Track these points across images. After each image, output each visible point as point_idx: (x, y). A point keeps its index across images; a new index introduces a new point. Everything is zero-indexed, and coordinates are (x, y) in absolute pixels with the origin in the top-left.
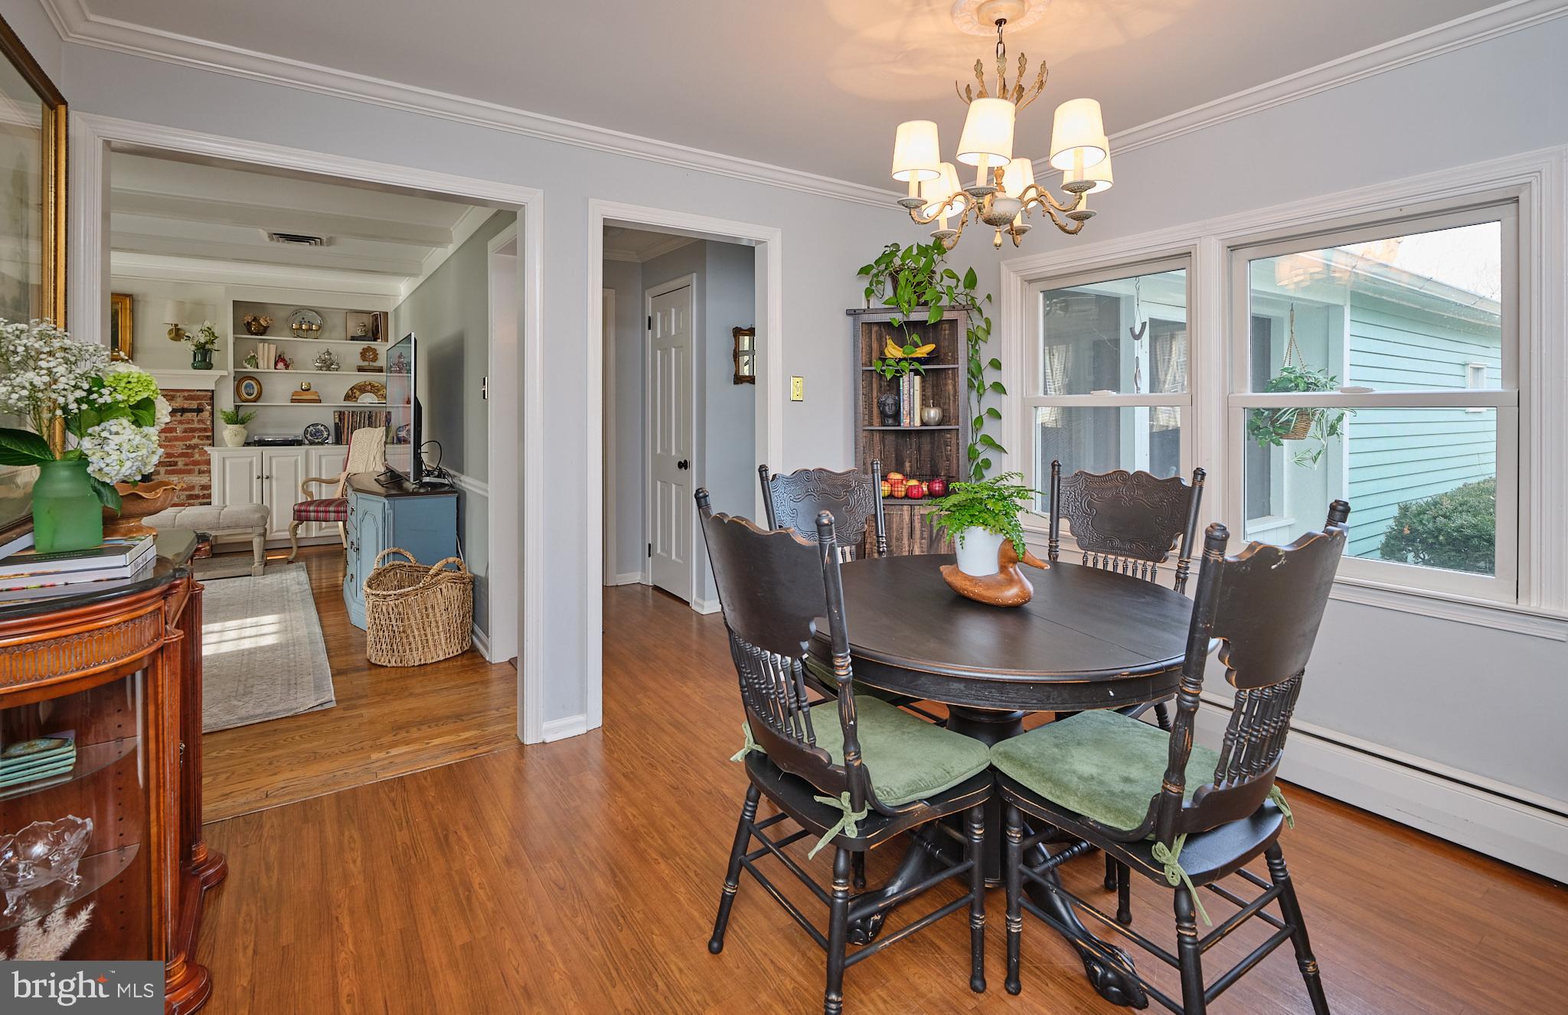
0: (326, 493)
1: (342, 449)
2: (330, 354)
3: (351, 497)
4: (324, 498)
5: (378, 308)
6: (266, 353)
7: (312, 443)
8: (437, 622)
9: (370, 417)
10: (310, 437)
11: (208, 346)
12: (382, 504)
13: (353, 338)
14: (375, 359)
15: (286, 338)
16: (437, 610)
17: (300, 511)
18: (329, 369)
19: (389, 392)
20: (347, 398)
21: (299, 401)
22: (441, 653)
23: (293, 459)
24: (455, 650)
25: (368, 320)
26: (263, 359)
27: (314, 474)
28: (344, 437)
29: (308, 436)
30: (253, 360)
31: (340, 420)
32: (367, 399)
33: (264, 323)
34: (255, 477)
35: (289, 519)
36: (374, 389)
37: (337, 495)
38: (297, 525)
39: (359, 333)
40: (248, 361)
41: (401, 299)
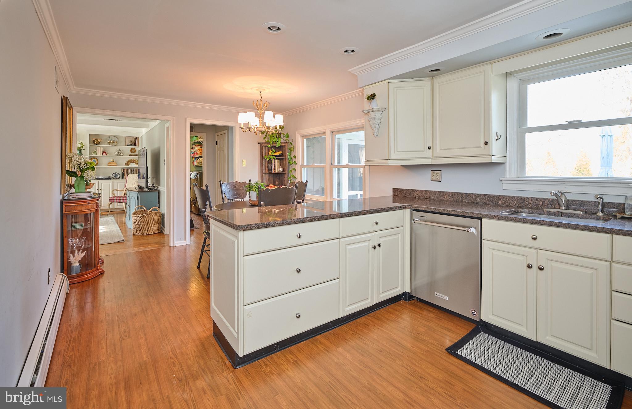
0: (119, 194)
1: (124, 181)
2: (120, 150)
3: (128, 193)
4: (118, 196)
5: (136, 136)
6: (100, 150)
7: (115, 179)
8: (151, 224)
9: (133, 171)
10: (113, 177)
11: (81, 148)
12: (136, 194)
13: (128, 145)
14: (135, 152)
15: (106, 145)
16: (151, 221)
17: (111, 199)
18: (120, 155)
19: (139, 162)
20: (126, 164)
21: (110, 165)
22: (152, 232)
23: (109, 184)
24: (156, 231)
25: (133, 140)
26: (99, 152)
27: (115, 189)
28: (125, 177)
29: (113, 176)
30: (96, 152)
31: (124, 171)
32: (132, 165)
33: (99, 141)
34: (96, 189)
35: (108, 202)
36: (134, 161)
37: (123, 195)
38: (110, 204)
39: (130, 144)
40: (94, 153)
41: (143, 134)
